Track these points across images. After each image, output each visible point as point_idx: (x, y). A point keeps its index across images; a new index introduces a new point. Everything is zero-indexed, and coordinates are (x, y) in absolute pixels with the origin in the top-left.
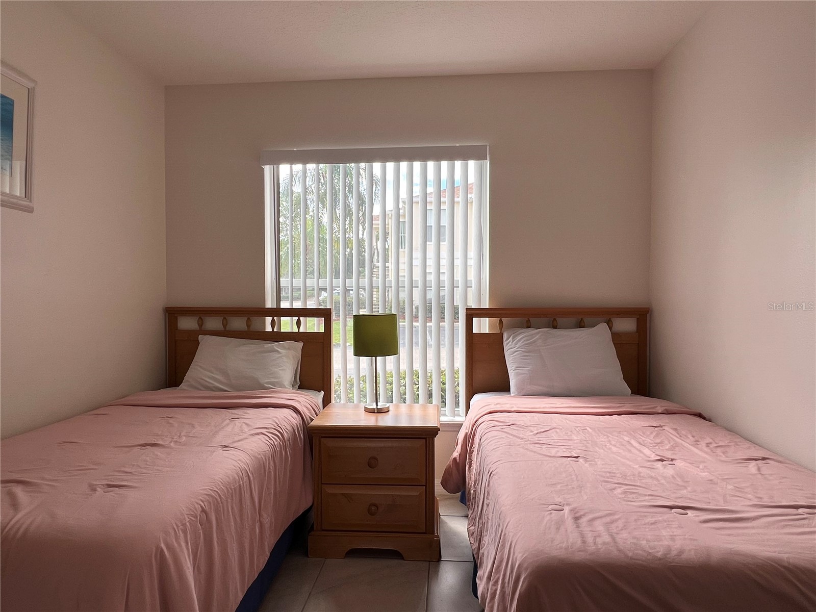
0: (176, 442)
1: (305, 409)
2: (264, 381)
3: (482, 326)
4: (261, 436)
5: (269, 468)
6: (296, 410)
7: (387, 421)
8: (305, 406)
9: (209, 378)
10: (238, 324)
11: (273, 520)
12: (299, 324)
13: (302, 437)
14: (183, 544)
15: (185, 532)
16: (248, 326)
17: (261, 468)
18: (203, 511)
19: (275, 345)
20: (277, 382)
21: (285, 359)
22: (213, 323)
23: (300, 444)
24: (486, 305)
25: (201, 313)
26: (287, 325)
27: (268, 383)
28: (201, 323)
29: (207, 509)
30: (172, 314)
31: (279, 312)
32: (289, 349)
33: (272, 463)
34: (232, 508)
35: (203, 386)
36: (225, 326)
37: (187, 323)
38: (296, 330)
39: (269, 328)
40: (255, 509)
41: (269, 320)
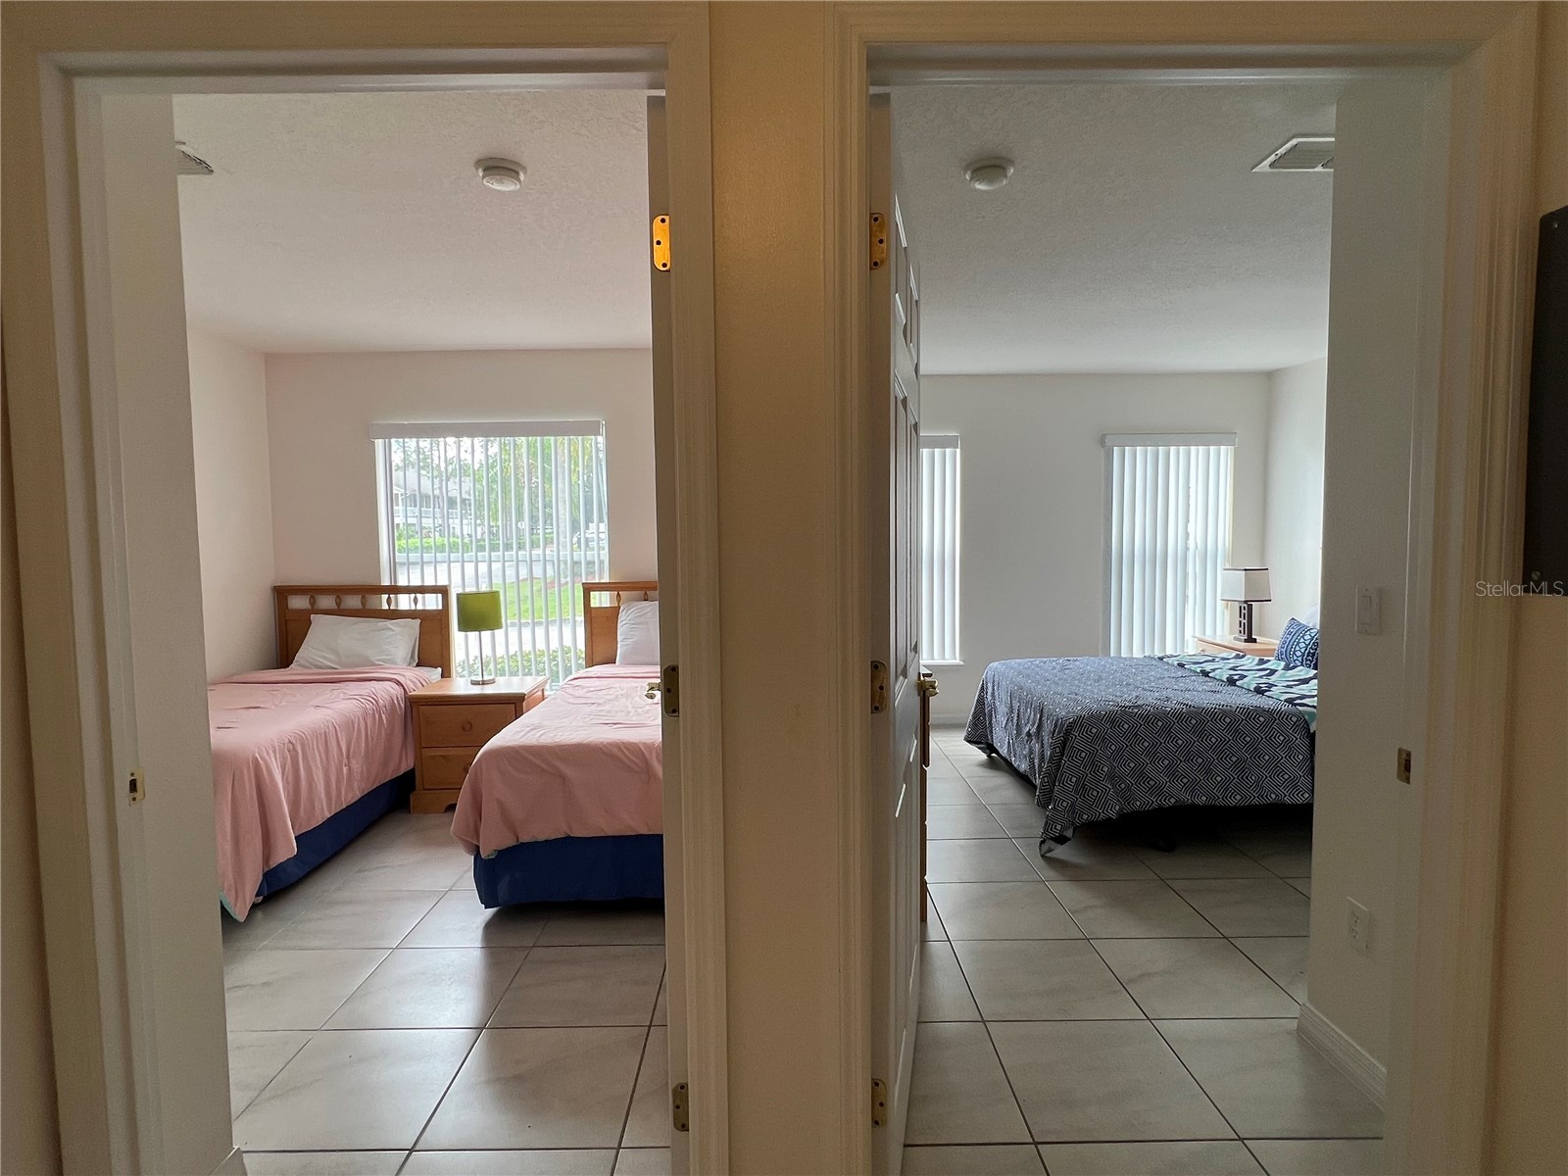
0: (276, 706)
1: (409, 682)
2: (374, 658)
3: (601, 600)
4: (354, 701)
5: (359, 725)
6: (398, 683)
7: (489, 690)
8: (410, 680)
9: (320, 657)
10: (353, 602)
11: (365, 770)
12: (416, 601)
13: (403, 706)
14: (273, 759)
15: (274, 752)
16: (363, 604)
17: (349, 725)
18: (290, 742)
19: (389, 623)
20: (390, 659)
21: (399, 637)
22: (326, 602)
23: (400, 712)
24: (606, 579)
25: (312, 591)
26: (404, 602)
27: (378, 660)
28: (313, 602)
29: (294, 742)
30: (281, 593)
31: (395, 590)
32: (404, 626)
33: (362, 722)
34: (318, 747)
35: (313, 665)
36: (338, 605)
37: (298, 603)
38: (413, 608)
39: (386, 607)
40: (342, 753)
41: (385, 597)
